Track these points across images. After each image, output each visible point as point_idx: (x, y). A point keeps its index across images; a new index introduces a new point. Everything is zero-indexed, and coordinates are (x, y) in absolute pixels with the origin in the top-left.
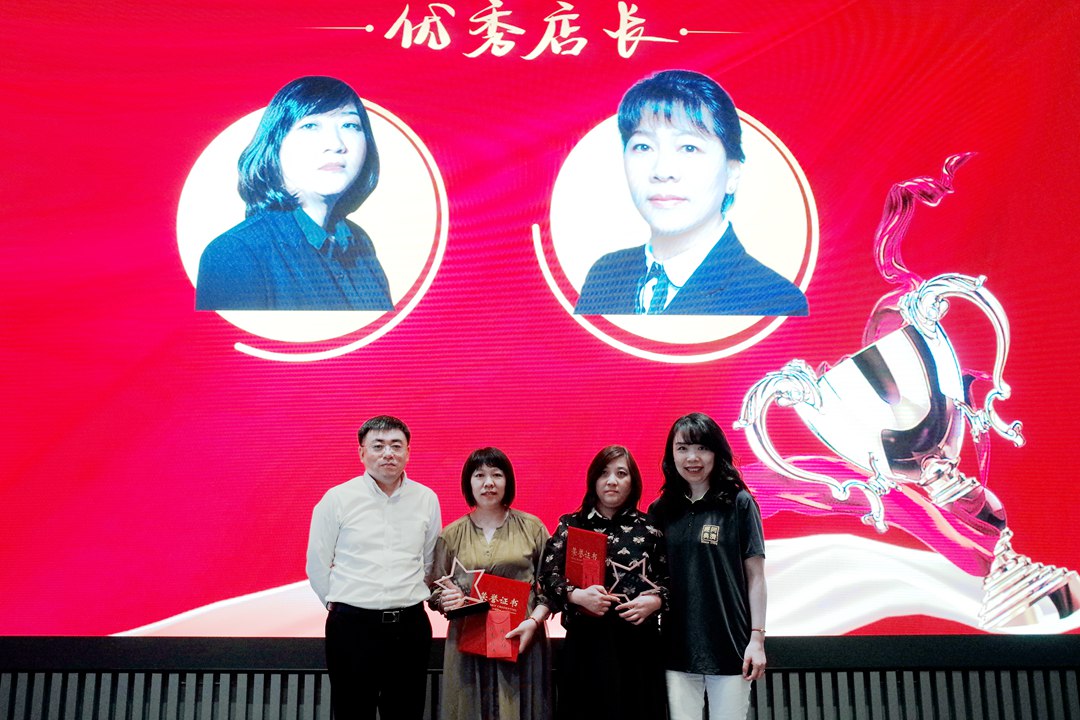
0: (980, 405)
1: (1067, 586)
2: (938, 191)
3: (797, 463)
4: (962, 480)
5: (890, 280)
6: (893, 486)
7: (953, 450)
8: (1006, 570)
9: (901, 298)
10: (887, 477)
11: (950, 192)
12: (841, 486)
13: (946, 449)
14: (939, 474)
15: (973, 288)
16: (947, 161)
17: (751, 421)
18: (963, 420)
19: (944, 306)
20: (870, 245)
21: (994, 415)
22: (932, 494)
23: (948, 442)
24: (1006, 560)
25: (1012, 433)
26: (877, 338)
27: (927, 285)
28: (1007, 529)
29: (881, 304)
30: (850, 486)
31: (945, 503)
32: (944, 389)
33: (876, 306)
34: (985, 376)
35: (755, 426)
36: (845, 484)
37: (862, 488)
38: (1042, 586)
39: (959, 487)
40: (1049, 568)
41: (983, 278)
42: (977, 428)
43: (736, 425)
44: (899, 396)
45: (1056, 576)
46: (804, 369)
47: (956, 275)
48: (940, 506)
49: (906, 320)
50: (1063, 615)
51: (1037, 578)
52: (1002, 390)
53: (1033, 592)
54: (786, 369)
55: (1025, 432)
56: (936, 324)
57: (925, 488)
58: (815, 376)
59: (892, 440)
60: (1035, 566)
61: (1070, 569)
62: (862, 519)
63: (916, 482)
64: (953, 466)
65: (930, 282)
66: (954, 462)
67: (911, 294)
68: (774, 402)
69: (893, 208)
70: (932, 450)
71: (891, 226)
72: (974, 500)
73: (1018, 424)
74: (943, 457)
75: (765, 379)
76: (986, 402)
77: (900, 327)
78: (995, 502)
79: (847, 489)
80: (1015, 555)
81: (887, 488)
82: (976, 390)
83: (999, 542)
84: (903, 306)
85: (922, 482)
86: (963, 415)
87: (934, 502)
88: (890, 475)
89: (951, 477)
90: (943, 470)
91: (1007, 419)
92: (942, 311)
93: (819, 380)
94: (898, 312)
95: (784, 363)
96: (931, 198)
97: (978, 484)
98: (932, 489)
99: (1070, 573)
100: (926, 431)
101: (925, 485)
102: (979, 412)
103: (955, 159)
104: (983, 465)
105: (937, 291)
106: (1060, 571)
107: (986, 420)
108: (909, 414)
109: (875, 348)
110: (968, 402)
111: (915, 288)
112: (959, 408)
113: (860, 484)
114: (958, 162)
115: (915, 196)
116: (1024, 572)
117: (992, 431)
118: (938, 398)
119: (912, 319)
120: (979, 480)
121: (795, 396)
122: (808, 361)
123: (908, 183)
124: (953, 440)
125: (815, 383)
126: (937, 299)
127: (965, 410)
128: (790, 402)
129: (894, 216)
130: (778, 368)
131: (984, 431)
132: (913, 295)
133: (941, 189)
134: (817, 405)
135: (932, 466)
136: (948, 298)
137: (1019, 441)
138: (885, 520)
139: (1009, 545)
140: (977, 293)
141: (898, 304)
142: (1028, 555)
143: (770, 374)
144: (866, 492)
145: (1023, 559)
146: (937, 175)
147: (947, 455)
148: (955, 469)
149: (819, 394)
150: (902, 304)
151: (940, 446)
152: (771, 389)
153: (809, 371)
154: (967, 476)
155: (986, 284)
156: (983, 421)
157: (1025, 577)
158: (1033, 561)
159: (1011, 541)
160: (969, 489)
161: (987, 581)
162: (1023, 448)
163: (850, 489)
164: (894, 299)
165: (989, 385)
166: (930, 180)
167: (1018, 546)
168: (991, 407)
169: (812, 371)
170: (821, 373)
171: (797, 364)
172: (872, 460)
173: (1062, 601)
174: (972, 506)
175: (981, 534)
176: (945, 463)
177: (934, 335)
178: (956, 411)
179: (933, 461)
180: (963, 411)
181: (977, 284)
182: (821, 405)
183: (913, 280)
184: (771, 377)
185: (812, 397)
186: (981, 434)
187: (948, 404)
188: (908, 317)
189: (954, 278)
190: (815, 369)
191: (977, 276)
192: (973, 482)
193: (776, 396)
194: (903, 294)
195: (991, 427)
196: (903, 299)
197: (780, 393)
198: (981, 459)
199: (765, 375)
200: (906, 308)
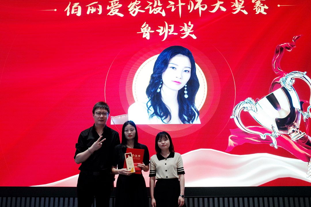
0: (306, 111)
2: (291, 47)
3: (250, 128)
4: (300, 133)
5: (277, 74)
6: (279, 135)
7: (298, 124)
9: (280, 79)
10: (277, 132)
11: (295, 47)
12: (263, 135)
13: (295, 124)
14: (293, 131)
15: (303, 76)
16: (294, 38)
17: (236, 116)
18: (300, 115)
19: (294, 81)
20: (271, 63)
21: (310, 114)
22: (292, 137)
23: (296, 122)
26: (273, 91)
27: (288, 75)
29: (274, 81)
30: (266, 135)
31: (295, 140)
32: (294, 106)
33: (273, 81)
34: (307, 102)
36: (265, 134)
37: (270, 136)
39: (300, 135)
41: (306, 72)
42: (305, 117)
43: (231, 117)
44: (280, 108)
46: (251, 100)
47: (297, 72)
48: (294, 141)
49: (282, 85)
54: (246, 101)
56: (291, 86)
57: (289, 135)
58: (255, 102)
59: (279, 121)
62: (270, 145)
63: (286, 134)
64: (297, 129)
66: (298, 128)
67: (284, 77)
68: (242, 110)
69: (277, 52)
70: (291, 124)
71: (277, 57)
72: (304, 139)
74: (295, 126)
75: (240, 104)
76: (308, 110)
77: (280, 87)
78: (310, 139)
79: (265, 136)
81: (277, 136)
82: (304, 106)
84: (281, 81)
85: (288, 134)
86: (300, 113)
87: (292, 140)
88: (278, 132)
89: (297, 132)
90: (295, 130)
92: (293, 83)
93: (256, 104)
94: (280, 83)
95: (245, 99)
96: (289, 49)
97: (306, 134)
98: (291, 136)
100: (289, 118)
101: (289, 134)
103: (296, 37)
104: (307, 128)
105: (292, 76)
108: (284, 112)
109: (273, 94)
110: (302, 109)
111: (285, 76)
112: (299, 111)
113: (269, 135)
114: (297, 38)
115: (284, 48)
118: (292, 108)
119: (284, 85)
120: (306, 133)
121: (249, 108)
122: (252, 98)
123: (282, 45)
124: (298, 122)
125: (255, 104)
126: (291, 79)
127: (301, 112)
128: (247, 110)
129: (278, 54)
130: (244, 101)
131: (307, 118)
132: (284, 78)
133: (292, 46)
135: (291, 129)
136: (295, 78)
138: (277, 145)
141: (280, 80)
143: (241, 102)
144: (271, 137)
146: (291, 42)
147: (296, 125)
148: (298, 130)
149: (256, 107)
150: (281, 80)
151: (294, 123)
152: (242, 106)
153: (253, 101)
154: (302, 132)
155: (306, 74)
156: (307, 115)
160: (303, 136)
161: (309, 163)
163: (266, 136)
164: (278, 80)
165: (308, 105)
166: (289, 43)
168: (309, 111)
169: (254, 101)
170: (256, 101)
171: (250, 99)
172: (272, 127)
174: (304, 141)
175: (307, 149)
176: (295, 128)
177: (291, 90)
178: (298, 113)
179: (291, 127)
180: (300, 112)
181: (304, 74)
182: (257, 111)
183: (284, 74)
184: (241, 103)
185: (254, 109)
186: (306, 119)
187: (296, 110)
188: (283, 85)
189: (297, 73)
190: (255, 100)
191: (304, 72)
192: (304, 134)
193: (243, 108)
194: (281, 78)
195: (309, 117)
196: (281, 79)
197: (244, 107)
198: (306, 127)
199: (239, 102)
200: (282, 82)
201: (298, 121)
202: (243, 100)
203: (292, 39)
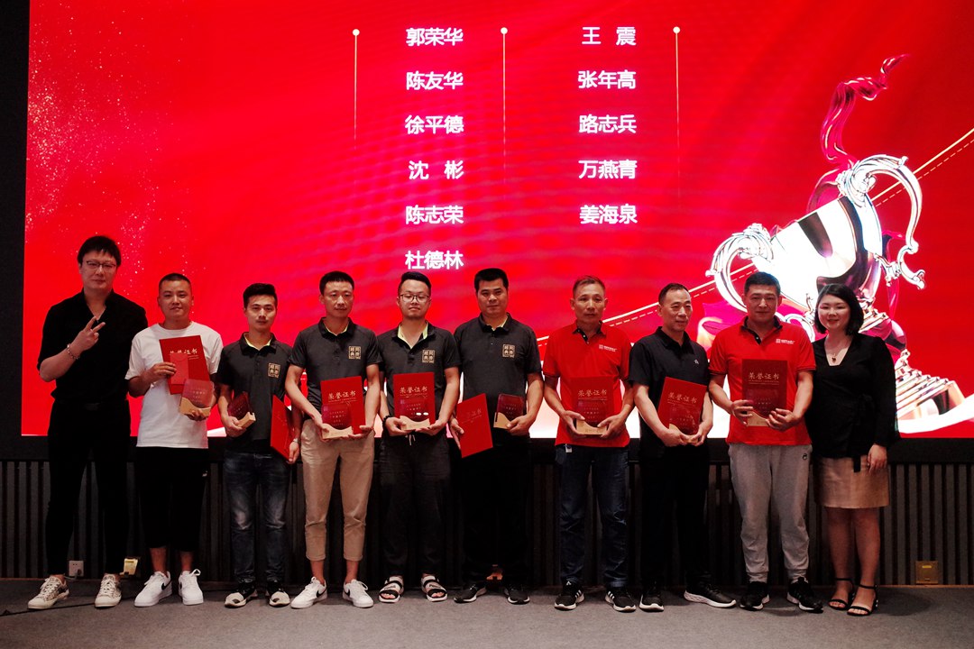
0: (894, 258)
1: (947, 392)
2: (876, 88)
4: (875, 315)
5: (832, 161)
7: (871, 292)
8: (902, 380)
11: (885, 88)
13: (865, 291)
15: (896, 167)
16: (884, 62)
17: (719, 270)
18: (880, 270)
19: (872, 181)
20: (819, 131)
21: (904, 267)
23: (867, 286)
24: (903, 372)
25: (916, 279)
26: (817, 208)
27: (859, 165)
28: (906, 350)
29: (823, 180)
30: (791, 318)
32: (866, 246)
33: (820, 182)
34: (900, 236)
35: (722, 273)
36: (787, 317)
37: (800, 320)
38: (928, 392)
39: (872, 319)
40: (934, 379)
41: (905, 158)
42: (890, 275)
43: (708, 273)
44: (831, 250)
45: (939, 385)
46: (760, 231)
47: (884, 156)
49: (842, 192)
50: (941, 412)
51: (925, 386)
52: (912, 246)
53: (921, 396)
54: (748, 231)
55: (926, 279)
56: (865, 195)
58: (769, 236)
60: (925, 377)
61: (950, 380)
64: (869, 304)
65: (863, 162)
66: (870, 300)
67: (848, 171)
68: (736, 257)
69: (838, 103)
71: (836, 117)
72: (883, 329)
73: (922, 272)
74: (862, 296)
75: (731, 239)
76: (899, 256)
77: (836, 197)
78: (898, 330)
80: (910, 369)
82: (891, 246)
83: (899, 360)
84: (840, 181)
86: (880, 265)
91: (913, 268)
92: (870, 185)
93: (772, 240)
94: (836, 186)
95: (745, 228)
96: (869, 94)
97: (887, 317)
99: (949, 383)
100: (851, 277)
102: (893, 264)
103: (891, 61)
104: (892, 302)
105: (868, 169)
106: (942, 381)
107: (898, 269)
108: (839, 263)
109: (816, 213)
110: (885, 255)
111: (851, 167)
112: (877, 260)
113: (798, 317)
114: (893, 64)
115: (857, 92)
116: (916, 381)
117: (901, 278)
118: (861, 252)
119: (847, 192)
120: (888, 314)
121: (753, 251)
122: (764, 226)
123: (851, 82)
124: (871, 287)
125: (768, 241)
126: (867, 175)
127: (882, 262)
128: (749, 256)
129: (838, 111)
130: (742, 231)
131: (895, 278)
132: (848, 173)
133: (878, 86)
134: (770, 258)
136: (877, 175)
137: (921, 285)
139: (907, 362)
140: (898, 170)
141: (837, 180)
142: (919, 370)
143: (735, 235)
145: (915, 372)
146: (876, 75)
147: (866, 295)
148: (871, 306)
149: (771, 249)
150: (840, 179)
151: (861, 289)
152: (735, 246)
153: (765, 233)
154: (879, 312)
155: (906, 164)
156: (895, 270)
157: (916, 385)
158: (923, 374)
159: (908, 359)
160: (880, 321)
162: (923, 290)
164: (833, 177)
165: (903, 243)
166: (870, 78)
167: (913, 363)
168: (902, 260)
169: (767, 232)
170: (772, 232)
171: (756, 227)
172: (808, 299)
173: (943, 403)
177: (862, 204)
178: (874, 263)
180: (880, 262)
181: (900, 163)
182: (773, 258)
183: (850, 161)
184: (735, 237)
185: (766, 253)
186: (893, 280)
187: (869, 257)
188: (843, 190)
189: (882, 159)
190: (769, 230)
191: (900, 157)
192: (884, 316)
193: (739, 251)
194: (840, 172)
195: (901, 275)
196: (840, 176)
197: (742, 249)
198: (891, 298)
199: (730, 236)
200: (842, 183)
201: (872, 284)
202: (741, 228)
203: (880, 65)
